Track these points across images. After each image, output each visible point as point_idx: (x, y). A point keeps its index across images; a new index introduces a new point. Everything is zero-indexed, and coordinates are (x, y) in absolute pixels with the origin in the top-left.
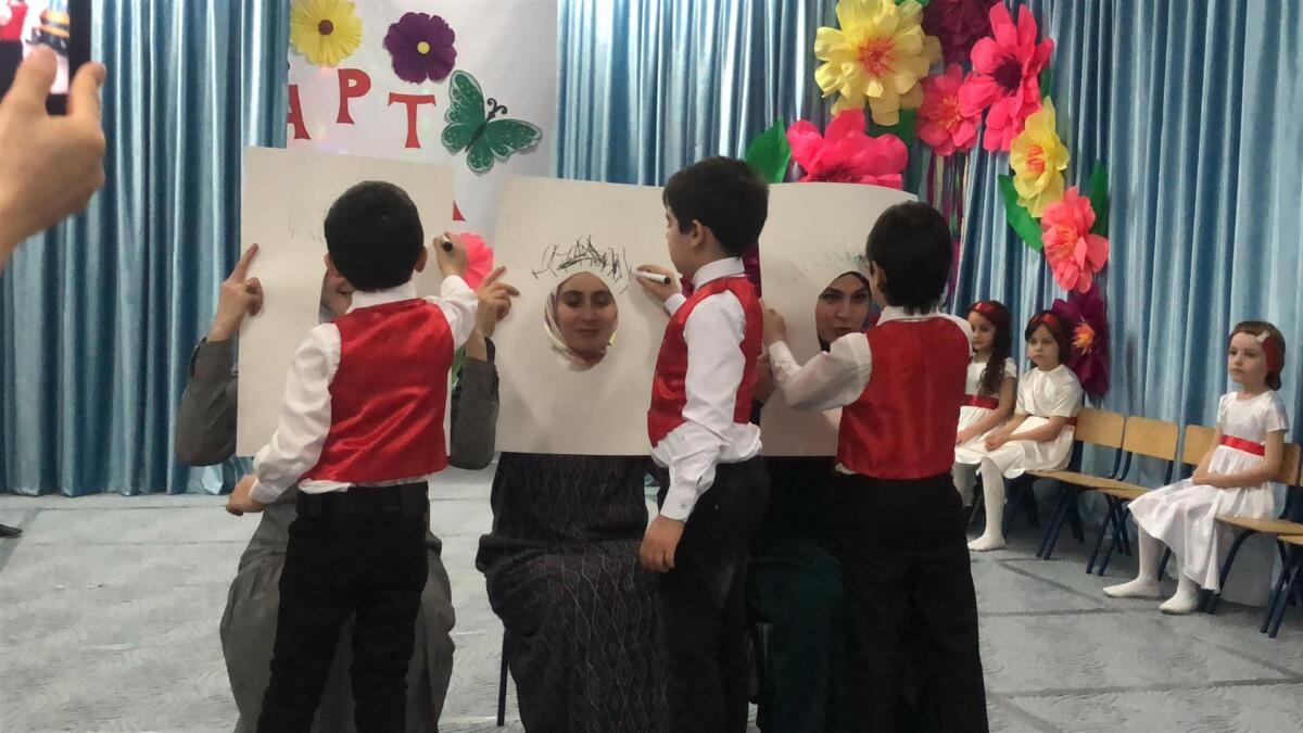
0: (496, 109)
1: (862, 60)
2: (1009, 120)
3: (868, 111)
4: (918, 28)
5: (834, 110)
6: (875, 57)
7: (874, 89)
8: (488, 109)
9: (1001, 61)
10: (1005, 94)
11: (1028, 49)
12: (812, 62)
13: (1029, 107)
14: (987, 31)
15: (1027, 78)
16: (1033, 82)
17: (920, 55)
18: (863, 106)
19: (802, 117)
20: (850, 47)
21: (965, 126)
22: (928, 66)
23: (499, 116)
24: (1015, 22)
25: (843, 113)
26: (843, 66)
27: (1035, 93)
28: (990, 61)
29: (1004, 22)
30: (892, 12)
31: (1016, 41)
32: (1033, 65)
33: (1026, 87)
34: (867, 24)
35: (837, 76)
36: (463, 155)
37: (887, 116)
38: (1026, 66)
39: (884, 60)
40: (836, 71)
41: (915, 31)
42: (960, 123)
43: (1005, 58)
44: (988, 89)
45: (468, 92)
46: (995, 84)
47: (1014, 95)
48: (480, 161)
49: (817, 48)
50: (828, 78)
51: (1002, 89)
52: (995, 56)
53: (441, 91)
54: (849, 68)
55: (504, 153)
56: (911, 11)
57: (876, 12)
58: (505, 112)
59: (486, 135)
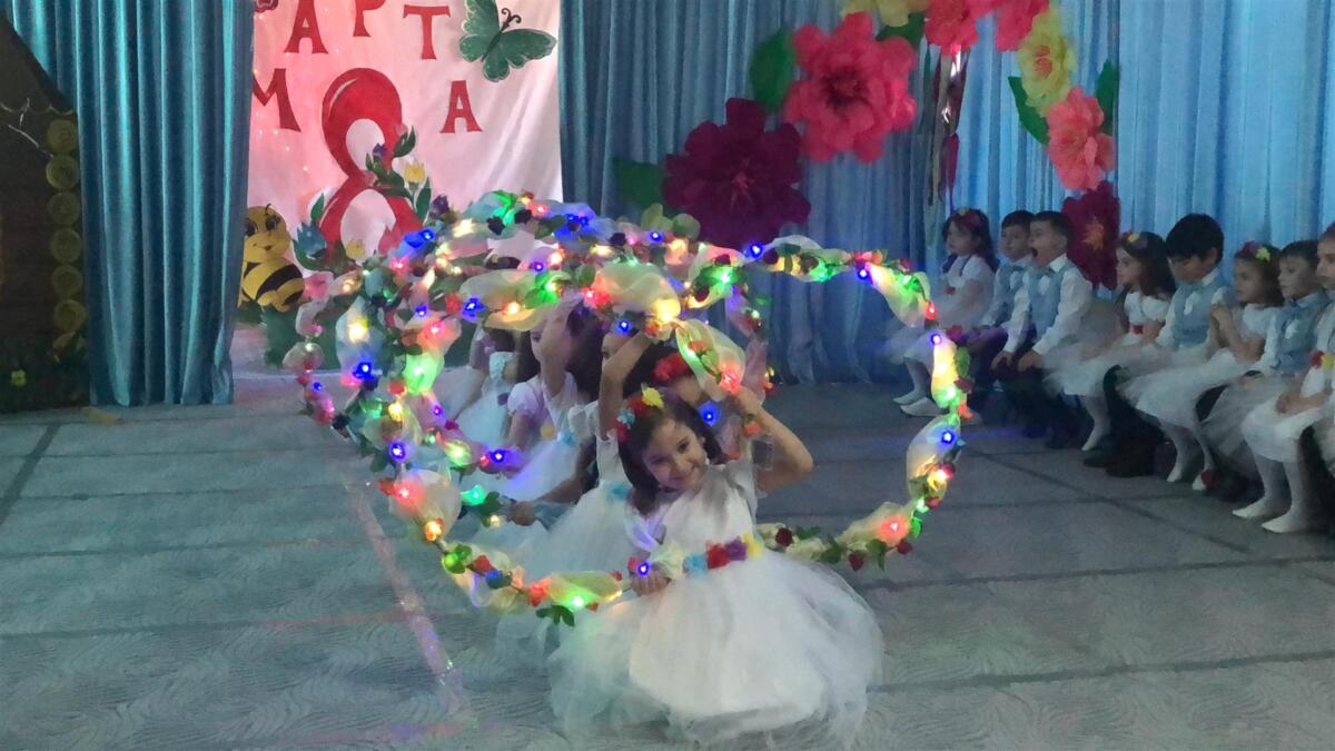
0: (510, 19)
3: (876, 11)
8: (502, 18)
18: (871, 8)
23: (514, 26)
37: (896, 17)
45: (482, 3)
48: (496, 70)
55: (519, 63)
58: (519, 21)
59: (501, 46)
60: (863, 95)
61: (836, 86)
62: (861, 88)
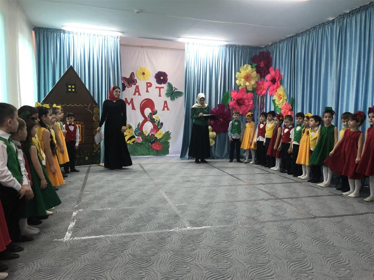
0: (175, 89)
1: (245, 78)
2: (274, 89)
3: (246, 88)
4: (256, 72)
5: (240, 88)
6: (247, 78)
7: (247, 84)
8: (174, 89)
10: (273, 84)
11: (278, 76)
12: (235, 79)
13: (278, 87)
14: (269, 73)
15: (277, 82)
16: (279, 82)
17: (256, 77)
18: (245, 87)
19: (234, 90)
20: (243, 76)
21: (264, 90)
22: (257, 79)
23: (176, 90)
24: (275, 70)
25: (242, 89)
26: (242, 80)
27: (279, 84)
28: (270, 78)
29: (273, 71)
30: (250, 69)
31: (275, 74)
32: (279, 79)
34: (246, 72)
35: (241, 82)
36: (169, 98)
37: (250, 89)
38: (277, 79)
39: (249, 79)
40: (240, 80)
43: (273, 78)
44: (270, 84)
45: (170, 86)
47: (275, 85)
48: (173, 99)
49: (236, 76)
50: (239, 82)
51: (272, 84)
53: (165, 86)
55: (177, 97)
56: (254, 69)
57: (247, 69)
58: (177, 90)
59: (173, 94)
60: (244, 103)
61: (239, 102)
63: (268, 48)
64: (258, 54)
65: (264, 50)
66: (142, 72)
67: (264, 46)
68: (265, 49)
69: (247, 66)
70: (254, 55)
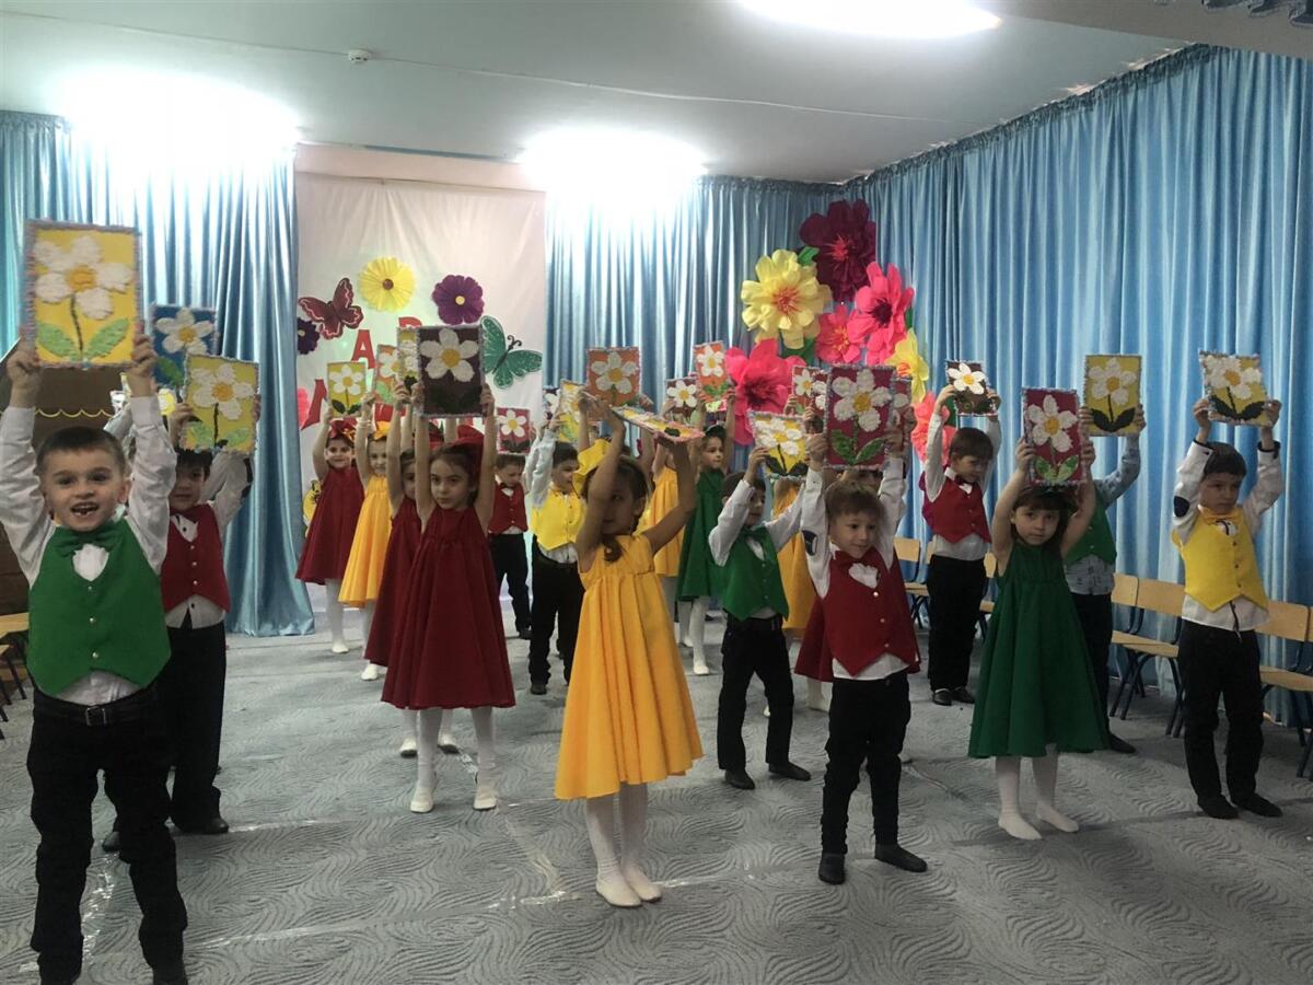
0: (514, 343)
1: (775, 303)
2: (884, 345)
3: (781, 339)
4: (814, 279)
5: (757, 340)
6: (785, 301)
7: (784, 323)
8: (508, 343)
9: (876, 304)
10: (880, 327)
11: (897, 294)
12: (740, 306)
13: (898, 336)
14: (866, 282)
15: (896, 315)
16: (900, 318)
17: (817, 298)
18: (776, 336)
19: (733, 345)
20: (766, 295)
21: (851, 348)
22: (823, 306)
23: (516, 348)
24: (885, 274)
25: (763, 341)
26: (763, 307)
27: (902, 326)
28: (869, 303)
29: (878, 275)
30: (796, 269)
31: (886, 290)
32: (900, 307)
33: (895, 321)
34: (778, 278)
35: (759, 316)
37: (795, 343)
38: (895, 306)
39: (791, 304)
40: (757, 311)
41: (812, 281)
42: (848, 346)
43: (878, 300)
44: (868, 323)
45: (493, 331)
46: (873, 320)
47: (887, 327)
48: (503, 380)
49: (743, 296)
50: (752, 316)
51: (878, 323)
52: (872, 300)
54: (767, 308)
55: (521, 375)
56: (810, 268)
57: (785, 268)
58: (520, 345)
59: (507, 362)
60: (772, 397)
61: (754, 391)
62: (772, 391)
63: (860, 188)
64: (822, 212)
65: (847, 196)
66: (383, 279)
67: (846, 181)
68: (849, 194)
69: (783, 259)
70: (809, 215)
